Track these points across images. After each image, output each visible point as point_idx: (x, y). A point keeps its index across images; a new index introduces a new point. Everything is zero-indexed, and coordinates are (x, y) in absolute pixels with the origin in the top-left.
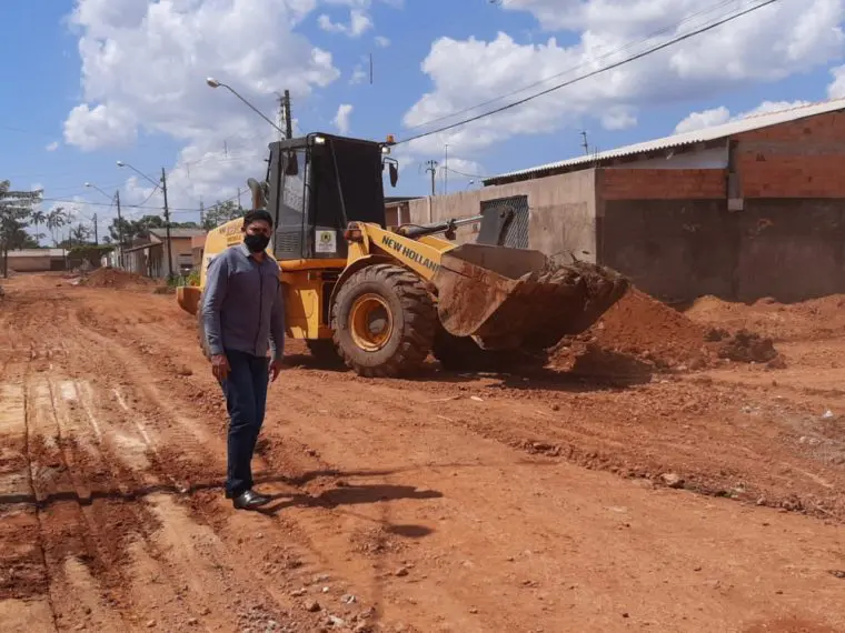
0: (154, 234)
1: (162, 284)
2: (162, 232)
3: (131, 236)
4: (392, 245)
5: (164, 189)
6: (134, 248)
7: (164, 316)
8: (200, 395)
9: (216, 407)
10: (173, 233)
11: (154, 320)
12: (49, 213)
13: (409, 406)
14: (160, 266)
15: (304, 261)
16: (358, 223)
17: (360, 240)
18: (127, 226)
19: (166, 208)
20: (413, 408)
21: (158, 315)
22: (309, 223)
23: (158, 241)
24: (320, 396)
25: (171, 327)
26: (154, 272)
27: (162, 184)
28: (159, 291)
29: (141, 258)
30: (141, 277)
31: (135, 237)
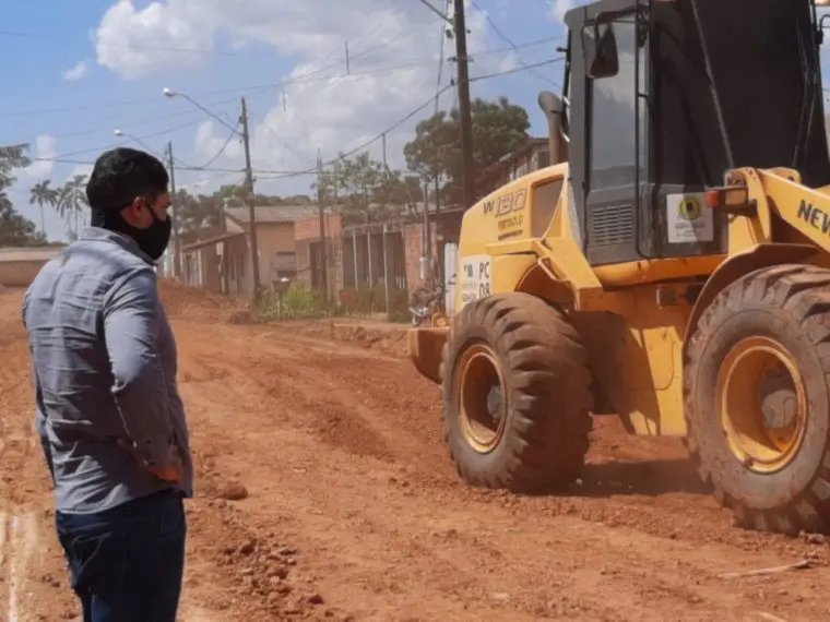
0: (232, 218)
1: (244, 305)
2: (242, 213)
3: (199, 221)
4: (820, 222)
5: (246, 137)
6: (199, 242)
7: (232, 369)
8: (247, 551)
9: (275, 579)
10: (263, 214)
11: (212, 375)
12: (63, 186)
13: (692, 587)
14: (242, 274)
15: (644, 263)
16: (745, 171)
17: (749, 210)
18: (194, 205)
19: (248, 170)
20: (704, 592)
21: (220, 366)
22: (650, 180)
23: (239, 230)
24: (497, 554)
25: (240, 390)
26: (233, 285)
27: (241, 129)
28: (236, 320)
29: (211, 260)
30: (209, 295)
31: (205, 223)
